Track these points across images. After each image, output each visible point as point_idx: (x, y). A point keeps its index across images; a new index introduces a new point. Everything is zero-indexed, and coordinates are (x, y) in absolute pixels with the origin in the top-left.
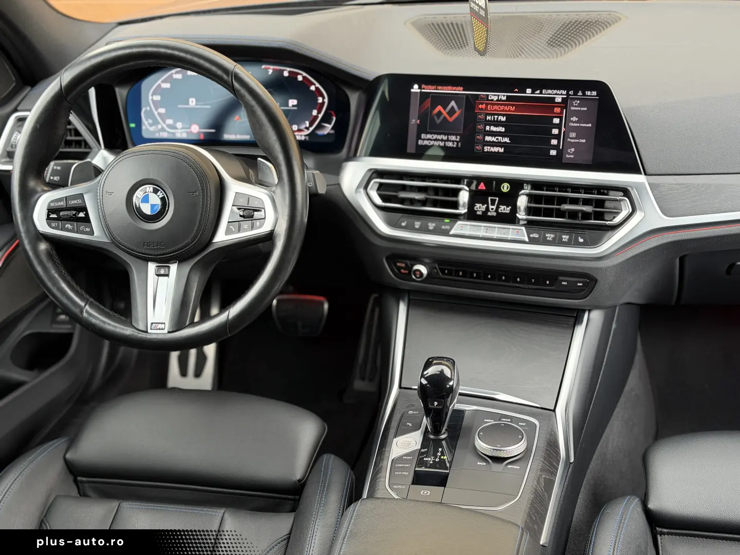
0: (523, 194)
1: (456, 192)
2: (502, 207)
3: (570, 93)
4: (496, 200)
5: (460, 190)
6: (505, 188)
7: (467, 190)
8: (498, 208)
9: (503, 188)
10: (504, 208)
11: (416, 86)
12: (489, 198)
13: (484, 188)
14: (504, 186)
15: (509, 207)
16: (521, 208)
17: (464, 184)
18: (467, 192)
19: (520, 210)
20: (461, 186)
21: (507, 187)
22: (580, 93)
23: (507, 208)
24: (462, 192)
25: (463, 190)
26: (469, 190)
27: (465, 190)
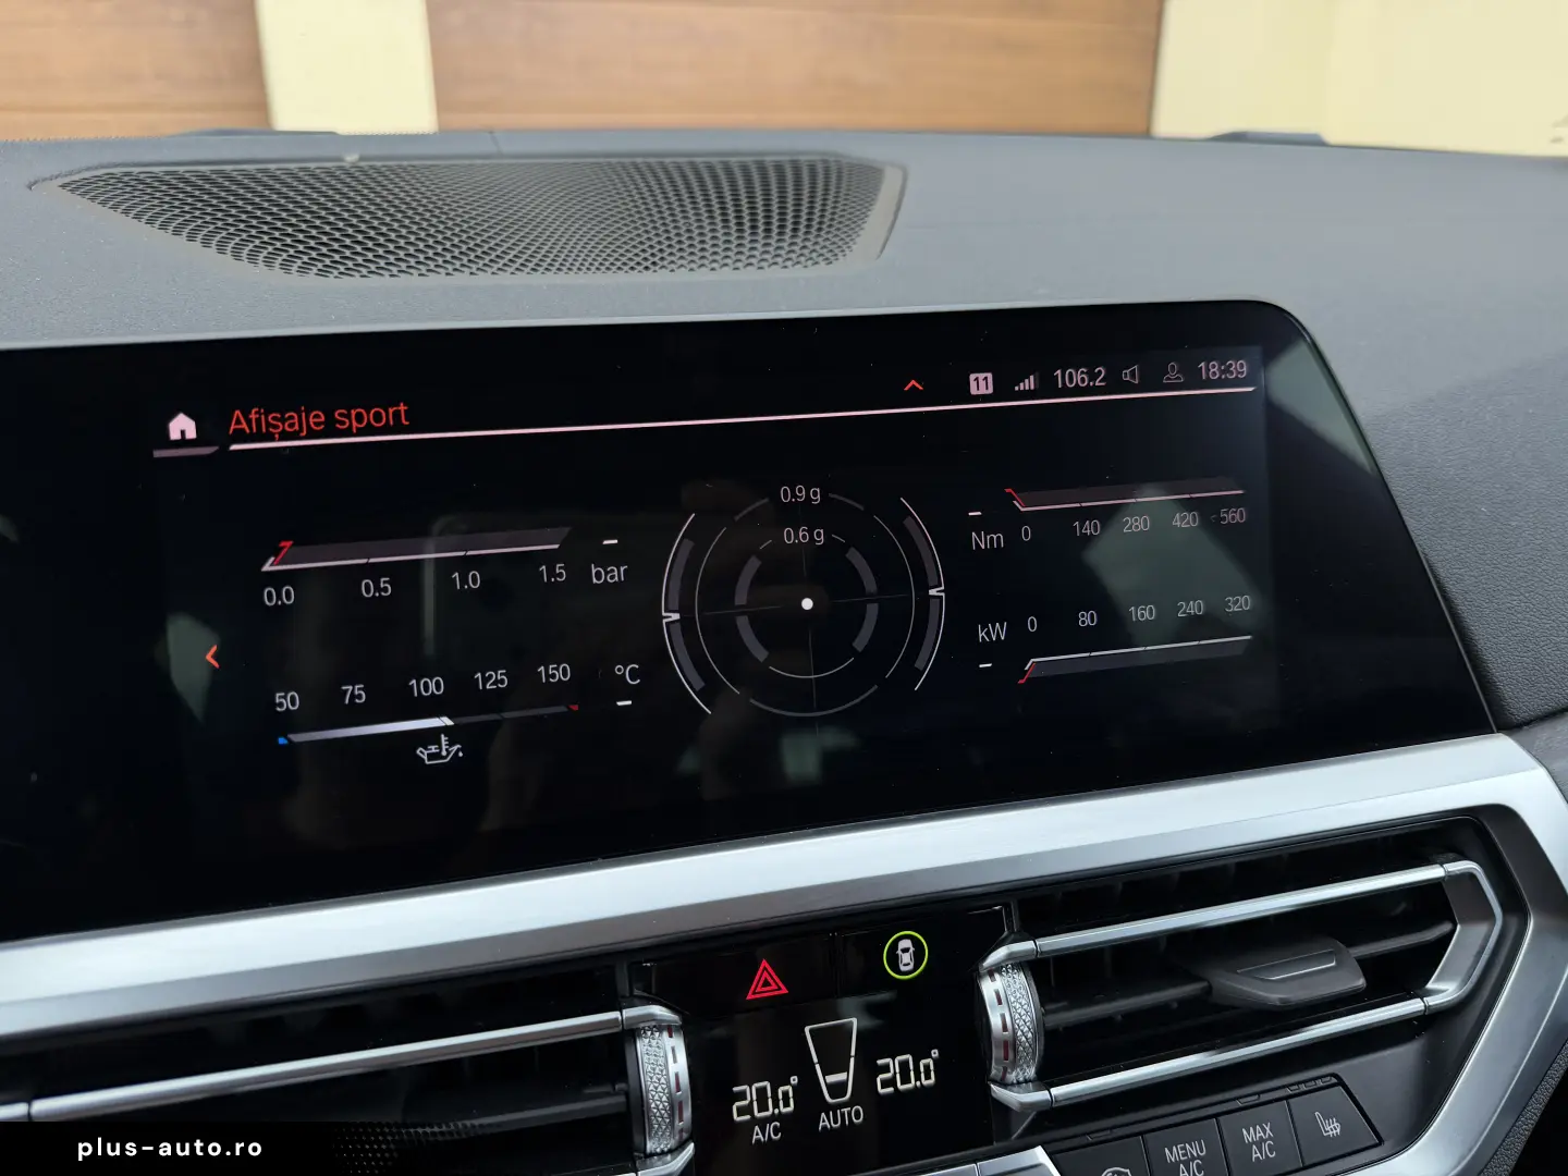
0: (998, 968)
1: (613, 1053)
2: (893, 1064)
3: (1126, 375)
4: (848, 1028)
5: (630, 1033)
6: (906, 958)
7: (670, 1030)
8: (868, 1071)
9: (894, 961)
10: (904, 1066)
12: (807, 1029)
13: (785, 991)
14: (899, 952)
15: (935, 1053)
16: (1011, 1045)
17: (645, 994)
18: (671, 1036)
19: (1006, 1058)
20: (628, 1013)
21: (912, 949)
22: (1173, 375)
23: (923, 1062)
24: (642, 1045)
25: (649, 1033)
26: (684, 1020)
27: (661, 1027)
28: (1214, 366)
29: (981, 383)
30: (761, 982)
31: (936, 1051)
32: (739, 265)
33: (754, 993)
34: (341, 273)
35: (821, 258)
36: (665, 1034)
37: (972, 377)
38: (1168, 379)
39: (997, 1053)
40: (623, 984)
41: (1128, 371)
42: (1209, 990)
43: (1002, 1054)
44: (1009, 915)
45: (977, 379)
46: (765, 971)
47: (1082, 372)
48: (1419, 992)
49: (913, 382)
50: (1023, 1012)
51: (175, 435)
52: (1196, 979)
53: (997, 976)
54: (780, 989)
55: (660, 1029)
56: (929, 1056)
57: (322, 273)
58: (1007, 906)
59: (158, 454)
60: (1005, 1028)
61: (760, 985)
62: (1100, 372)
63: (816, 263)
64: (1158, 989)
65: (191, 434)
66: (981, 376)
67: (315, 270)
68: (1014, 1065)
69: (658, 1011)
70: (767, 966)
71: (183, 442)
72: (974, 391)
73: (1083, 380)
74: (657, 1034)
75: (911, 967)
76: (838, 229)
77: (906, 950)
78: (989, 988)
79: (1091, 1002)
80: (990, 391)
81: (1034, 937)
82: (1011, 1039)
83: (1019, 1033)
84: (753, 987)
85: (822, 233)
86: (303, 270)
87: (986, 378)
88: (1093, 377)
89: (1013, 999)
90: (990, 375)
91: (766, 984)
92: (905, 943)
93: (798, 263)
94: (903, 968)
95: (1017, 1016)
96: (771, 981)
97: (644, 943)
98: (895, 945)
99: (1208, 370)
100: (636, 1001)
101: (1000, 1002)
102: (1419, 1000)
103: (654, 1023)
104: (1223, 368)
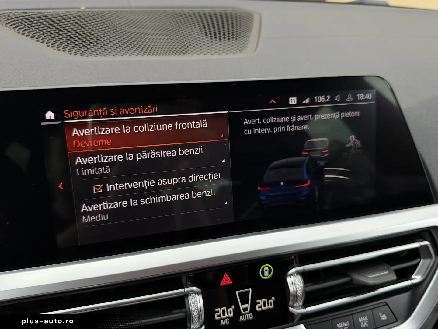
0: (292, 274)
1: (181, 302)
2: (261, 302)
3: (336, 98)
4: (249, 292)
5: (186, 295)
6: (266, 273)
8: (253, 305)
9: (263, 273)
10: (264, 302)
11: (50, 115)
12: (237, 292)
13: (231, 282)
14: (264, 270)
15: (273, 298)
16: (296, 296)
17: (191, 284)
18: (198, 295)
19: (294, 300)
20: (187, 289)
21: (268, 270)
22: (350, 98)
23: (270, 301)
24: (190, 298)
25: (192, 295)
26: (202, 290)
27: (195, 293)
28: (361, 95)
29: (293, 101)
30: (225, 280)
31: (273, 297)
32: (213, 52)
33: (223, 283)
34: (88, 55)
35: (238, 50)
36: (197, 295)
37: (290, 99)
38: (348, 99)
39: (291, 298)
40: (184, 280)
41: (336, 97)
42: (352, 280)
43: (293, 298)
44: (296, 259)
45: (292, 99)
46: (226, 276)
47: (323, 97)
48: (410, 278)
49: (272, 101)
50: (299, 287)
51: (48, 118)
52: (348, 276)
53: (292, 276)
54: (230, 282)
55: (195, 294)
56: (271, 299)
57: (82, 54)
58: (295, 256)
59: (43, 124)
60: (294, 292)
61: (224, 281)
62: (328, 97)
63: (237, 52)
64: (337, 279)
65: (53, 117)
66: (293, 98)
67: (79, 53)
68: (296, 301)
69: (195, 288)
70: (226, 275)
71: (50, 120)
72: (290, 103)
73: (323, 100)
74: (194, 295)
75: (268, 274)
76: (242, 39)
77: (266, 270)
78: (289, 280)
79: (318, 283)
80: (295, 103)
81: (303, 265)
82: (295, 294)
83: (298, 293)
84: (222, 281)
85: (237, 41)
86: (76, 53)
87: (294, 99)
88: (326, 99)
89: (296, 283)
90: (295, 98)
91: (226, 280)
92: (267, 268)
93: (231, 52)
94: (265, 275)
95: (297, 288)
96: (228, 280)
97: (190, 270)
98: (263, 269)
99: (360, 96)
100: (188, 286)
101: (293, 284)
102: (409, 281)
103: (193, 292)
104: (364, 96)
